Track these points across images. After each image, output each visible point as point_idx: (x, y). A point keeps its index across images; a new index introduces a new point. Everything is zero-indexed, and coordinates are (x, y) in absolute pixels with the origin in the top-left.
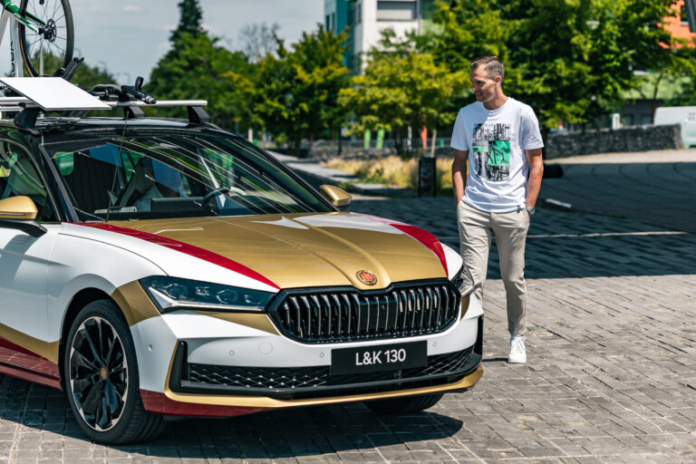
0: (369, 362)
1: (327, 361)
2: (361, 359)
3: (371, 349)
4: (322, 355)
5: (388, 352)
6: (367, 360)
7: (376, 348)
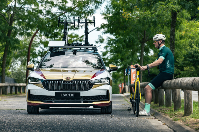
0: (64, 96)
1: (54, 95)
2: (62, 95)
3: (65, 93)
4: (53, 93)
5: (69, 94)
6: (64, 95)
7: (66, 93)
